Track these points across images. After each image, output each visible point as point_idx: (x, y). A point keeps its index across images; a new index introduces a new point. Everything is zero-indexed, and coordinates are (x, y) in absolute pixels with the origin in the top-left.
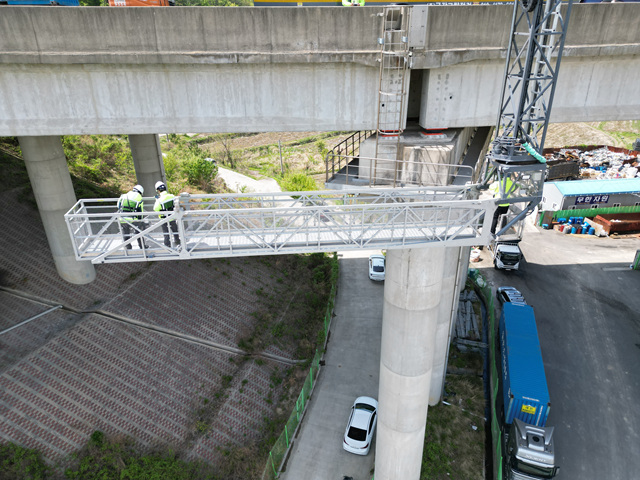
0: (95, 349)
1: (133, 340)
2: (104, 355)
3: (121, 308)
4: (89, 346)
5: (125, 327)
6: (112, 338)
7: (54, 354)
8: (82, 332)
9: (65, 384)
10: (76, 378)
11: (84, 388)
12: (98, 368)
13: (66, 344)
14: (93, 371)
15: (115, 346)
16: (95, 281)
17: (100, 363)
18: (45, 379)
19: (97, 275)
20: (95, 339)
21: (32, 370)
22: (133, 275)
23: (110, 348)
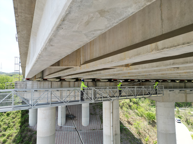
1: (76, 141)
2: (68, 140)
3: (82, 134)
4: (69, 137)
5: (78, 138)
6: (73, 138)
7: (63, 134)
8: (71, 133)
9: (58, 140)
10: (60, 140)
12: (65, 141)
13: (67, 134)
14: (64, 142)
15: (72, 140)
16: (86, 127)
18: (57, 137)
19: (88, 126)
20: (71, 136)
21: (58, 134)
22: (94, 130)
23: (71, 140)
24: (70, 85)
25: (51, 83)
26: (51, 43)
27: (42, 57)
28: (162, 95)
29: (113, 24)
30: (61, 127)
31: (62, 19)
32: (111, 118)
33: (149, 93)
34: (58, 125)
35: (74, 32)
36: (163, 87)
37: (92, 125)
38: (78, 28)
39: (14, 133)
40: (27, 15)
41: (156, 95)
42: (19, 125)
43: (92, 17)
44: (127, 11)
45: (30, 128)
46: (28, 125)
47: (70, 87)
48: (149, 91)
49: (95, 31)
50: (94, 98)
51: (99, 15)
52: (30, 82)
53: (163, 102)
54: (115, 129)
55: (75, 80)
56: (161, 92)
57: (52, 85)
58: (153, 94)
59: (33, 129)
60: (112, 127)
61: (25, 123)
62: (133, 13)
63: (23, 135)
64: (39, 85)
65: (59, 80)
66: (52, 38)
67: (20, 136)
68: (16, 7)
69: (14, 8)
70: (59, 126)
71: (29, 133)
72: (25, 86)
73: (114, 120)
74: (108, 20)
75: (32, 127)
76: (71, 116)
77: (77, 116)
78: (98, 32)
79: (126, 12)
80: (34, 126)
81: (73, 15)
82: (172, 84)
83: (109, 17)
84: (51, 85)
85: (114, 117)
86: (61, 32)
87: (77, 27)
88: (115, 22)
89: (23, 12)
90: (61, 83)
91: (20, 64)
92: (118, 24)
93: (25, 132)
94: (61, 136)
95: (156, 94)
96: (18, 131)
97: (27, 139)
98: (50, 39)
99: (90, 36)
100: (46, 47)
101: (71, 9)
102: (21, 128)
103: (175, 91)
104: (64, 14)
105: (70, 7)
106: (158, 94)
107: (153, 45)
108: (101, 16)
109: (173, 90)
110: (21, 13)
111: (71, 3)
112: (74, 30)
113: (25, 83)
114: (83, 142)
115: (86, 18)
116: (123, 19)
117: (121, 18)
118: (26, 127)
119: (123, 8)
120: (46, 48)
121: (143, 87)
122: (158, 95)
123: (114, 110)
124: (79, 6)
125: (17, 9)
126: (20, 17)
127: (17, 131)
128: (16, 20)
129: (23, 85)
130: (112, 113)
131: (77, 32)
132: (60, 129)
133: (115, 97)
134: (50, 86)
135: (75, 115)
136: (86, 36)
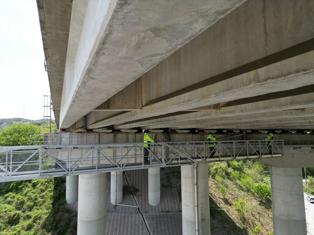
0: (128, 224)
1: (139, 230)
2: (127, 228)
3: (149, 218)
4: (128, 222)
5: (142, 224)
6: (135, 225)
7: (119, 217)
8: (131, 217)
9: (111, 227)
10: (114, 228)
11: (113, 232)
12: (122, 229)
13: (125, 217)
15: (133, 228)
16: (155, 207)
17: (124, 229)
18: (110, 222)
19: (158, 205)
20: (131, 222)
21: (111, 217)
22: (168, 212)
23: (131, 227)
24: (128, 138)
25: (99, 136)
26: (91, 75)
27: (81, 95)
28: (280, 155)
29: (176, 45)
30: (116, 206)
31: (102, 42)
32: (194, 192)
33: (257, 151)
34: (110, 203)
35: (121, 58)
36: (282, 141)
37: (165, 205)
38: (126, 53)
39: (44, 214)
40: (59, 32)
41: (270, 156)
42: (51, 201)
43: (144, 38)
44: (192, 27)
45: (68, 207)
46: (65, 202)
47: (128, 142)
48: (257, 149)
49: (152, 56)
50: (165, 160)
51: (153, 35)
52: (67, 134)
53: (283, 167)
54: (202, 210)
55: (136, 131)
56: (279, 151)
57: (101, 140)
58: (265, 154)
59: (73, 209)
60: (196, 208)
61: (59, 199)
62: (201, 30)
63: (57, 218)
64: (81, 139)
65: (111, 131)
66: (91, 68)
67: (52, 219)
68: (43, 19)
69: (41, 21)
70: (112, 205)
71: (66, 215)
72: (59, 140)
73: (199, 196)
74: (167, 41)
75: (71, 205)
76: (132, 189)
77: (140, 189)
78: (156, 57)
79: (191, 29)
80: (74, 204)
81: (115, 36)
82: (297, 137)
83: (167, 37)
84: (99, 139)
85: (200, 191)
86: (103, 59)
87: (124, 52)
88: (179, 43)
89: (53, 26)
90: (115, 136)
91: (52, 106)
92: (183, 45)
93: (60, 213)
94: (115, 221)
95: (270, 153)
96: (50, 210)
97: (63, 223)
98: (88, 69)
99: (146, 64)
100: (85, 80)
101: (111, 28)
102: (53, 207)
103: (302, 149)
104: (102, 34)
105: (110, 26)
106: (274, 154)
107: (252, 73)
108: (156, 36)
109: (300, 148)
110: (51, 28)
111: (110, 20)
112: (120, 55)
113: (59, 135)
114: (150, 231)
115: (135, 40)
116: (190, 38)
117: (186, 37)
118: (61, 205)
119: (185, 24)
120: (84, 82)
121: (247, 141)
122: (274, 156)
123: (199, 180)
124: (123, 24)
125: (44, 23)
126: (48, 35)
127: (47, 211)
128: (43, 40)
129: (56, 139)
130: (197, 184)
131: (125, 58)
132: (114, 210)
133: (199, 158)
134: (97, 140)
135: (137, 188)
136: (140, 63)
